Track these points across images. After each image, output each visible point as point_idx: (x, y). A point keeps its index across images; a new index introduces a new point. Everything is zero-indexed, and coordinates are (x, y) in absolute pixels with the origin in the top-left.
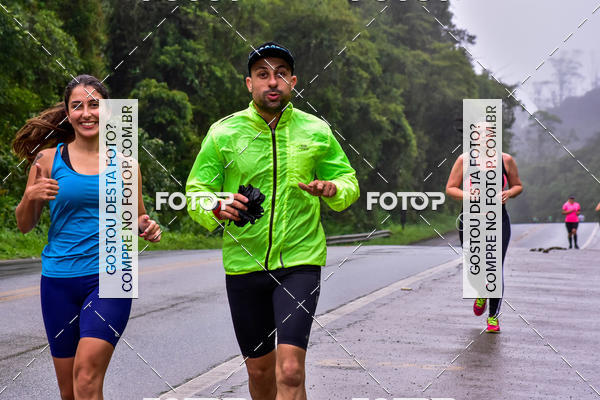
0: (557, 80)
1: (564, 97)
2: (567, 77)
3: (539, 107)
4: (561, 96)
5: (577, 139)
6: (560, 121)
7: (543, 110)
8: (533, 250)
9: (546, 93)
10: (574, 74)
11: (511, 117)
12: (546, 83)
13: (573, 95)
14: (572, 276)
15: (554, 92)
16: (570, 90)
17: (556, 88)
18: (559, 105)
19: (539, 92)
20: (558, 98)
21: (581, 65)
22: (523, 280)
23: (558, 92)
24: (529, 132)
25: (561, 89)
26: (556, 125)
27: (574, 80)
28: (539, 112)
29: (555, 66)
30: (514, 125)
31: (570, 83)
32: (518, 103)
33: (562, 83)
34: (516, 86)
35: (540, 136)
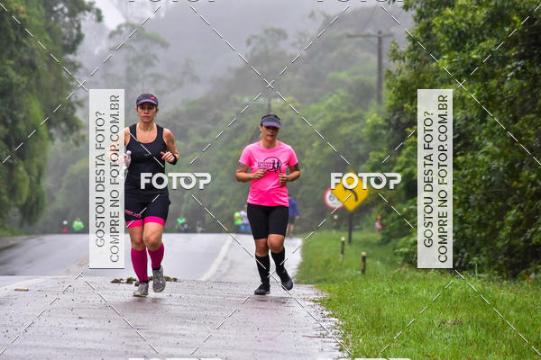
3: (126, 17)
5: (195, 79)
6: (165, 45)
7: (136, 22)
8: (116, 281)
11: (75, 31)
14: (189, 330)
18: (163, 15)
22: (99, 335)
24: (108, 62)
26: (156, 50)
28: (127, 25)
30: (80, 48)
32: (89, 8)
35: (129, 70)
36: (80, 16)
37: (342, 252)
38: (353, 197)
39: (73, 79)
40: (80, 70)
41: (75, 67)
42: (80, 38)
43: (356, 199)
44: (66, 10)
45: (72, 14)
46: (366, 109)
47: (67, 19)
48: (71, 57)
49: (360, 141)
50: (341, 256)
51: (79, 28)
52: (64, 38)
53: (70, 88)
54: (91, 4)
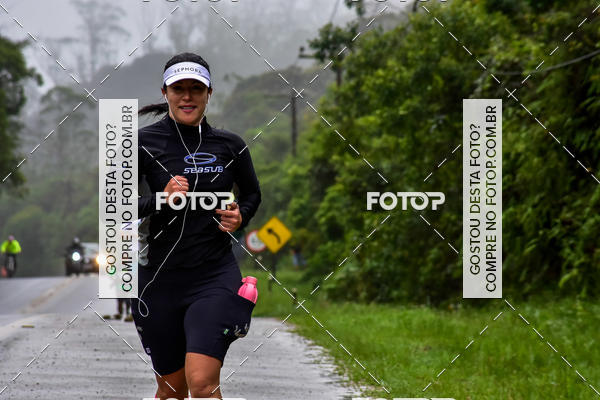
0: (87, 37)
1: (98, 67)
2: (102, 33)
4: (93, 63)
9: (68, 57)
10: (114, 28)
11: (18, 96)
12: (67, 40)
13: (112, 63)
15: (80, 58)
16: (107, 55)
17: (86, 49)
18: (90, 78)
19: (55, 55)
20: (89, 67)
21: (124, 13)
23: (87, 58)
25: (94, 50)
27: (113, 38)
28: (56, 89)
29: (81, 12)
30: (24, 110)
31: (107, 42)
32: (31, 74)
33: (95, 42)
34: (25, 43)
36: (22, 82)
37: (270, 288)
38: (275, 239)
39: (16, 138)
40: (23, 131)
41: (18, 127)
42: (22, 101)
43: (279, 240)
44: (9, 76)
45: (15, 79)
46: (281, 161)
47: (11, 85)
48: (14, 118)
49: (277, 190)
50: (268, 293)
51: (22, 92)
52: (8, 101)
53: (14, 146)
54: (33, 70)
